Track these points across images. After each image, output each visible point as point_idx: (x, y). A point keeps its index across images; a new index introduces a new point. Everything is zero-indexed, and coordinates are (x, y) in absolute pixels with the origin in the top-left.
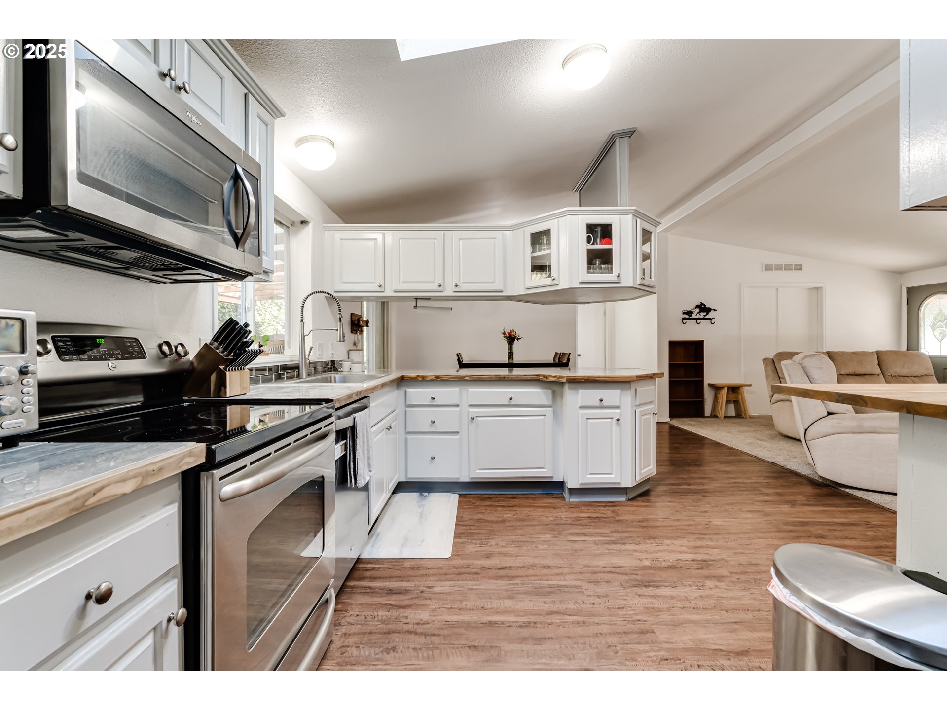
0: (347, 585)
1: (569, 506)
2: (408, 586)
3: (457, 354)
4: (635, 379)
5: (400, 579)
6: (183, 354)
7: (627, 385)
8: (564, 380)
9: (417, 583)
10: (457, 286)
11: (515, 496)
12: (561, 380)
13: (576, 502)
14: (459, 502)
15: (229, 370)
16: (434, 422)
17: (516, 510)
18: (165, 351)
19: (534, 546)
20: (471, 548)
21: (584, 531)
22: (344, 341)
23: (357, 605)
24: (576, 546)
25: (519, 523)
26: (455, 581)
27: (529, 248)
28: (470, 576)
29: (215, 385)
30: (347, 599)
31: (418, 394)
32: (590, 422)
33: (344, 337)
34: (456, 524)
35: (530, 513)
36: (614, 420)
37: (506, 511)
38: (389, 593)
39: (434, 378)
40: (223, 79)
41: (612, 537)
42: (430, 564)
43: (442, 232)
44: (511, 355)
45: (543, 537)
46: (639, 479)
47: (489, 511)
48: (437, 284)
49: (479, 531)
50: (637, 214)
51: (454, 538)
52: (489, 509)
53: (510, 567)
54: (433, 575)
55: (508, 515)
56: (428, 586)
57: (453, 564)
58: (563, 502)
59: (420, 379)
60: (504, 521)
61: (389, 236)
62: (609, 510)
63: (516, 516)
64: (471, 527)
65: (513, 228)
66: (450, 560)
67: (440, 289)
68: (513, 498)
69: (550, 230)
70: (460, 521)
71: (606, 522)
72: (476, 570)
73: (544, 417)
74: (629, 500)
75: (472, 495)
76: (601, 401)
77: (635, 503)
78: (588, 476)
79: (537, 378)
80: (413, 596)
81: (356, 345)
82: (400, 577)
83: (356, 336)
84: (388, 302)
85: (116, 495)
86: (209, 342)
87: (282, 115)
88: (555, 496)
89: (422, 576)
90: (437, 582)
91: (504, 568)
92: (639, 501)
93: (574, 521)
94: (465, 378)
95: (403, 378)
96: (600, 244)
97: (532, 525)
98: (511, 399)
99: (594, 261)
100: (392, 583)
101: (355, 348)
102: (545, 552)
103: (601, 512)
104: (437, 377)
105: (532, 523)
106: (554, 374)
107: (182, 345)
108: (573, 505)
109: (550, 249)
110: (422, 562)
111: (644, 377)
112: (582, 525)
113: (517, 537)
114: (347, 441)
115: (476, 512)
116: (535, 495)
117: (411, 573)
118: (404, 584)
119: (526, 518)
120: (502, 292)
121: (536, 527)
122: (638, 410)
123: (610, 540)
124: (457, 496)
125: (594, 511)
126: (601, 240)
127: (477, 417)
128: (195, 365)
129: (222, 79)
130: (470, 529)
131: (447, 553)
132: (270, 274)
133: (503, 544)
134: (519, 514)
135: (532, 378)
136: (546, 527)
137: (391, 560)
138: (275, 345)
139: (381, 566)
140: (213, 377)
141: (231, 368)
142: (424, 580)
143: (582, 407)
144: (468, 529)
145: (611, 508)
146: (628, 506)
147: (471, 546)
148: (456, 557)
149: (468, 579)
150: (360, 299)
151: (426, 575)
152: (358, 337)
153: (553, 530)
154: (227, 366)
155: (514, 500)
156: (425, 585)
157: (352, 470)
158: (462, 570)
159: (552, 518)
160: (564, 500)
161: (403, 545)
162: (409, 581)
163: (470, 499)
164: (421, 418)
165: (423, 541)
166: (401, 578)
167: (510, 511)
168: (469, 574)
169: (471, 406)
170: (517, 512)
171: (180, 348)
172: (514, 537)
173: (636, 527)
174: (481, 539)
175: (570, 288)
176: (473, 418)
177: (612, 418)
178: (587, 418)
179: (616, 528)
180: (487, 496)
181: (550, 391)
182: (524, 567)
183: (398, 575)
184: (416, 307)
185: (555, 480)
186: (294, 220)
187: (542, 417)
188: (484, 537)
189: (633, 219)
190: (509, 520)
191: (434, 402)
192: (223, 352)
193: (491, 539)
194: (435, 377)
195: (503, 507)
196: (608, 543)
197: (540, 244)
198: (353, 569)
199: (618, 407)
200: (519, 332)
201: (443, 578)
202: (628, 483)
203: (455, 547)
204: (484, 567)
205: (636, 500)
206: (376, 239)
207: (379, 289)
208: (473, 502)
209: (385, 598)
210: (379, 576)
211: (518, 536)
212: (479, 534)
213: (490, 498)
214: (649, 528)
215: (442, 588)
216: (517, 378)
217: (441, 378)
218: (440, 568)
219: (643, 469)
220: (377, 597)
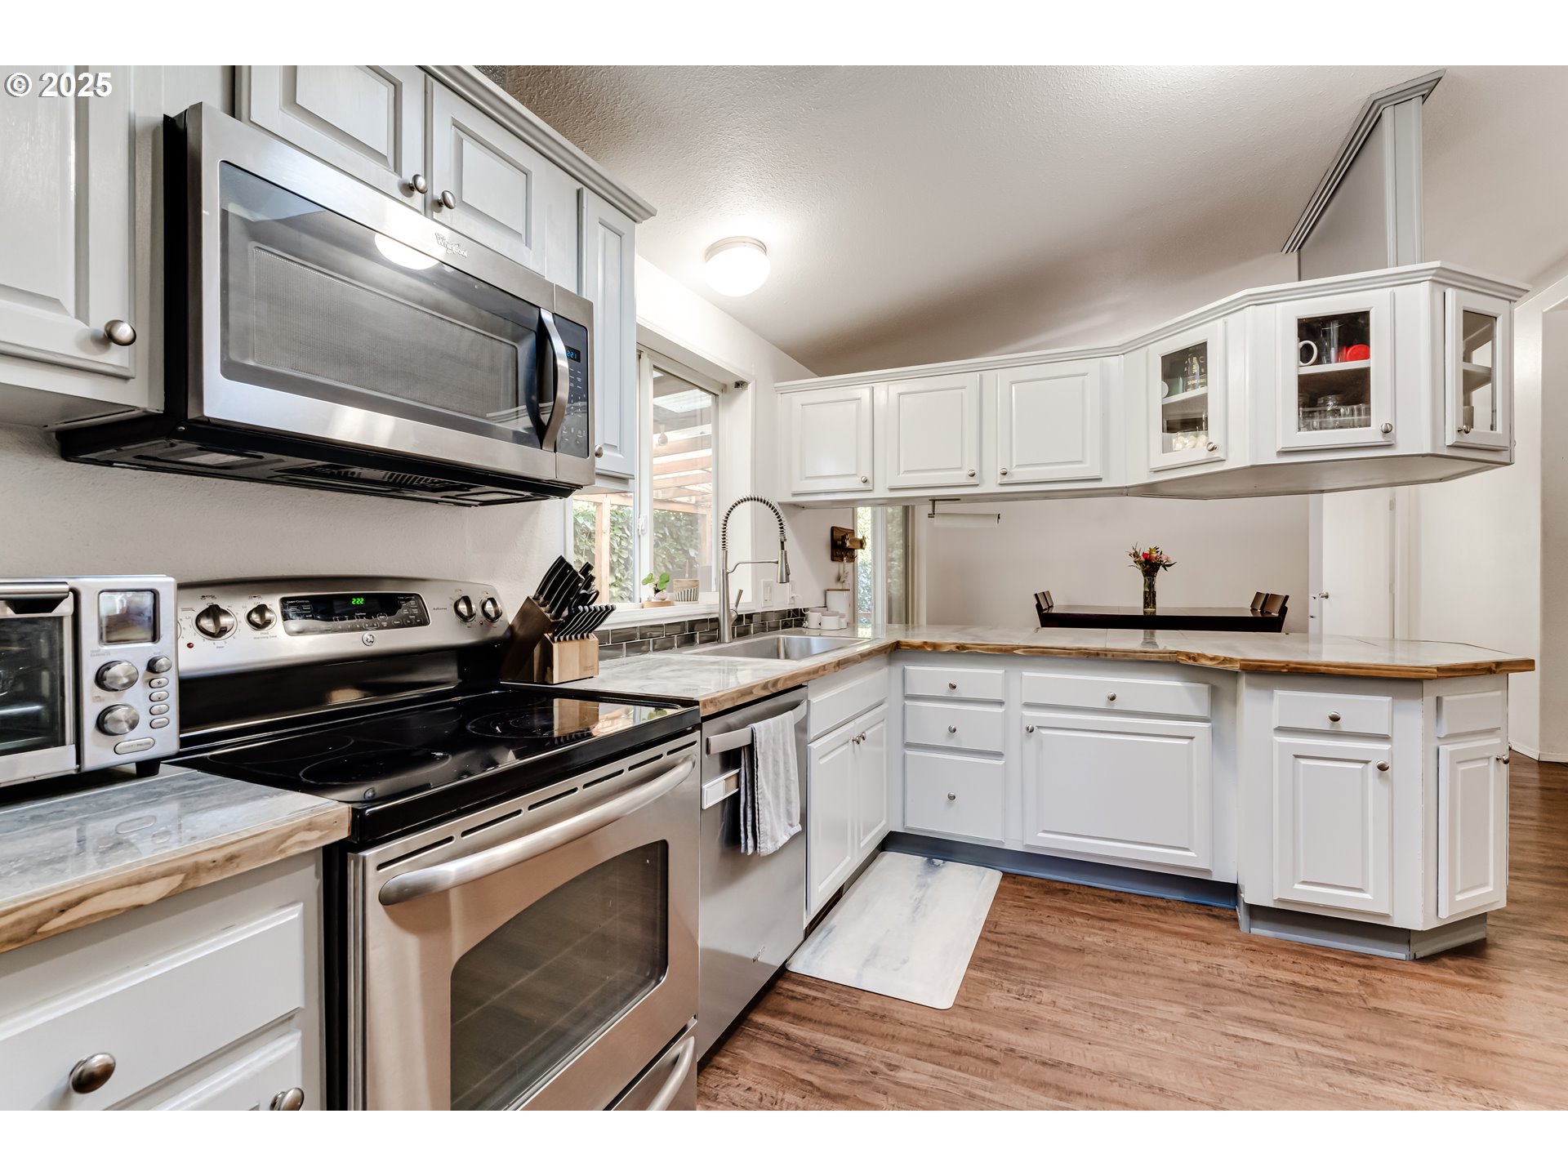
0: (751, 1020)
1: (1247, 946)
2: (854, 1051)
3: (1036, 595)
4: (1435, 675)
5: (843, 1032)
6: (493, 615)
7: (1415, 687)
8: (1237, 667)
9: (871, 1049)
10: (1005, 474)
11: (1121, 896)
12: (1228, 666)
13: (1266, 938)
14: (1000, 889)
15: (559, 640)
16: (955, 730)
17: (1115, 931)
18: (462, 611)
19: (1137, 1026)
20: (997, 999)
21: (1272, 1017)
22: (788, 581)
23: (754, 1067)
24: (1242, 1053)
25: (1115, 963)
26: (946, 1067)
27: (1158, 386)
28: (979, 1063)
29: (539, 663)
30: (744, 1049)
31: (927, 675)
32: (1304, 765)
33: (788, 574)
34: (980, 938)
35: (1145, 945)
36: (1372, 769)
37: (1093, 927)
38: (816, 1059)
39: (954, 649)
40: (529, 176)
41: (1349, 1052)
42: (907, 1015)
43: (978, 374)
44: (1150, 597)
45: (1164, 1010)
46: (1446, 915)
47: (1055, 921)
48: (966, 472)
49: (1022, 962)
50: (1443, 279)
51: (969, 967)
52: (1057, 916)
53: (1070, 1065)
54: (906, 1040)
55: (1095, 938)
56: (888, 1061)
57: (952, 1027)
58: (1234, 931)
59: (929, 649)
60: (1081, 951)
61: (881, 391)
62: (1352, 977)
63: (1112, 945)
64: (1009, 950)
65: (1125, 349)
66: (949, 1015)
67: (973, 481)
68: (1115, 901)
69: (1205, 344)
70: (990, 932)
71: (1337, 1006)
72: (995, 1052)
73: (1189, 740)
74: (1415, 959)
75: (1030, 879)
76: (1335, 719)
77: (1431, 971)
78: (1297, 886)
79: (1173, 660)
80: (855, 1077)
81: (842, 580)
82: (845, 1028)
83: (841, 565)
84: (913, 507)
85: (117, 910)
86: (533, 595)
87: (650, 213)
88: (1216, 912)
89: (884, 1036)
90: (908, 1059)
91: (1056, 1065)
92: (1445, 966)
93: (1250, 985)
94: (1015, 652)
95: (897, 646)
96: (1337, 361)
97: (1144, 973)
98: (1113, 698)
99: (1321, 401)
100: (827, 1037)
101: (839, 586)
102: (1159, 1048)
103: (1329, 976)
104: (961, 647)
105: (1145, 968)
106: (1210, 653)
107: (493, 600)
108: (1256, 943)
109: (1205, 384)
110: (895, 1006)
111: (1463, 670)
112: (1271, 1002)
113: (1103, 995)
114: (740, 771)
115: (1028, 917)
116: (1168, 901)
117: (867, 1024)
118: (849, 1047)
119: (1133, 953)
120: (1099, 480)
121: (1152, 981)
122: (1445, 749)
123: (1338, 1059)
124: (998, 875)
125: (1311, 971)
126: (1339, 352)
127: (1039, 727)
128: (517, 629)
129: (526, 174)
130: (1007, 955)
131: (944, 999)
132: (630, 481)
133: (1068, 1004)
134: (1120, 942)
135: (1160, 657)
136: (1177, 986)
137: (840, 987)
138: (683, 587)
139: (819, 995)
140: (537, 651)
141: (562, 638)
142: (887, 1046)
143: (1281, 730)
144: (1002, 954)
145: (1360, 972)
146: (1412, 975)
147: (997, 993)
148: (962, 1011)
149: (972, 1069)
150: (852, 504)
151: (893, 1037)
152: (844, 568)
153: (1193, 996)
154: (555, 634)
155: (1117, 905)
156: (885, 1060)
157: (749, 823)
158: (967, 1046)
159: (1195, 967)
160: (1237, 927)
161: (867, 962)
162: (857, 1042)
163: (1024, 887)
164: (932, 720)
165: (905, 962)
166: (846, 1031)
167: (1101, 929)
168: (976, 1057)
169: (1028, 705)
170: (1117, 935)
171: (489, 607)
172: (1095, 994)
173: (1425, 1041)
174: (1024, 983)
175: (1252, 466)
176: (1032, 731)
177: (1367, 762)
178: (1297, 756)
179: (1365, 1030)
180: (1059, 886)
181: (1205, 687)
182: (1101, 1074)
183: (842, 1023)
184: (931, 516)
185: (1215, 878)
186: (725, 383)
187: (1185, 742)
188: (1030, 977)
189: (1432, 292)
190: (1095, 951)
191: (955, 694)
192: (550, 612)
193: (1044, 987)
194: (958, 648)
195: (1089, 917)
196: (1333, 1067)
197: (1185, 375)
198: (769, 988)
199: (1385, 738)
200: (1167, 554)
201: (924, 1053)
202: (1413, 916)
203: (966, 988)
204: (1012, 1050)
205: (1439, 962)
206: (859, 399)
207: (863, 486)
208: (1028, 894)
209: (805, 1067)
210: (810, 1016)
211: (1105, 992)
212: (1023, 968)
213: (1065, 892)
214: (1466, 1052)
215: (915, 1076)
216: (1125, 655)
217: (968, 648)
218: (923, 1029)
219: (1462, 891)
220: (793, 1059)
